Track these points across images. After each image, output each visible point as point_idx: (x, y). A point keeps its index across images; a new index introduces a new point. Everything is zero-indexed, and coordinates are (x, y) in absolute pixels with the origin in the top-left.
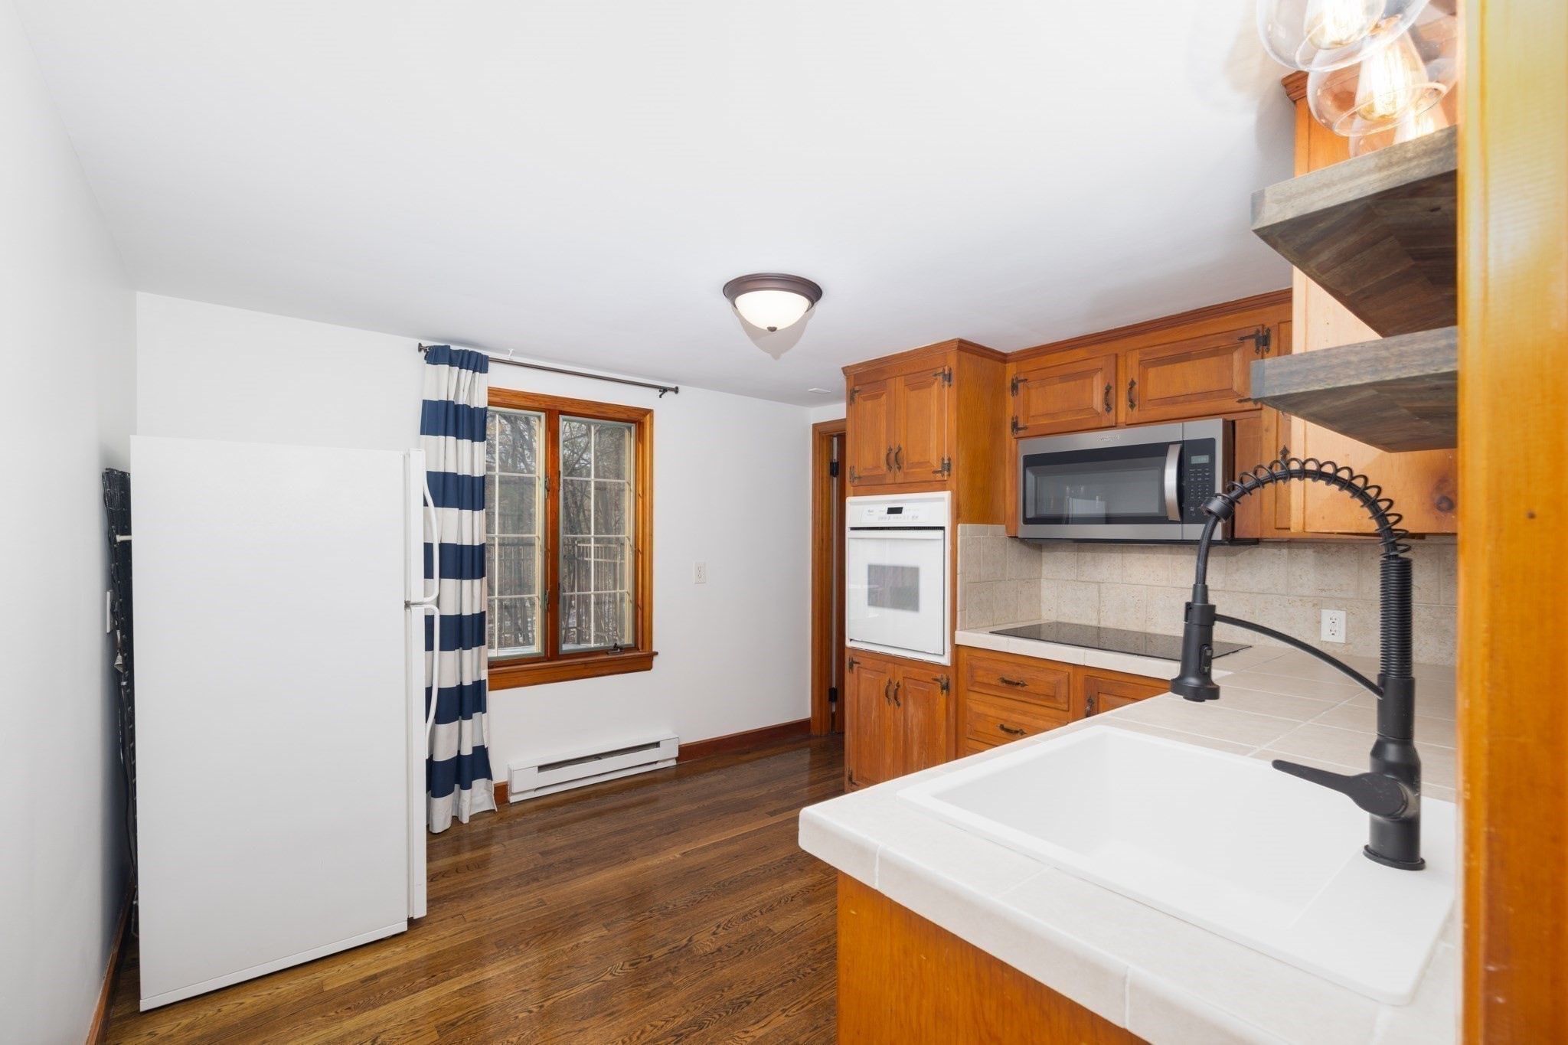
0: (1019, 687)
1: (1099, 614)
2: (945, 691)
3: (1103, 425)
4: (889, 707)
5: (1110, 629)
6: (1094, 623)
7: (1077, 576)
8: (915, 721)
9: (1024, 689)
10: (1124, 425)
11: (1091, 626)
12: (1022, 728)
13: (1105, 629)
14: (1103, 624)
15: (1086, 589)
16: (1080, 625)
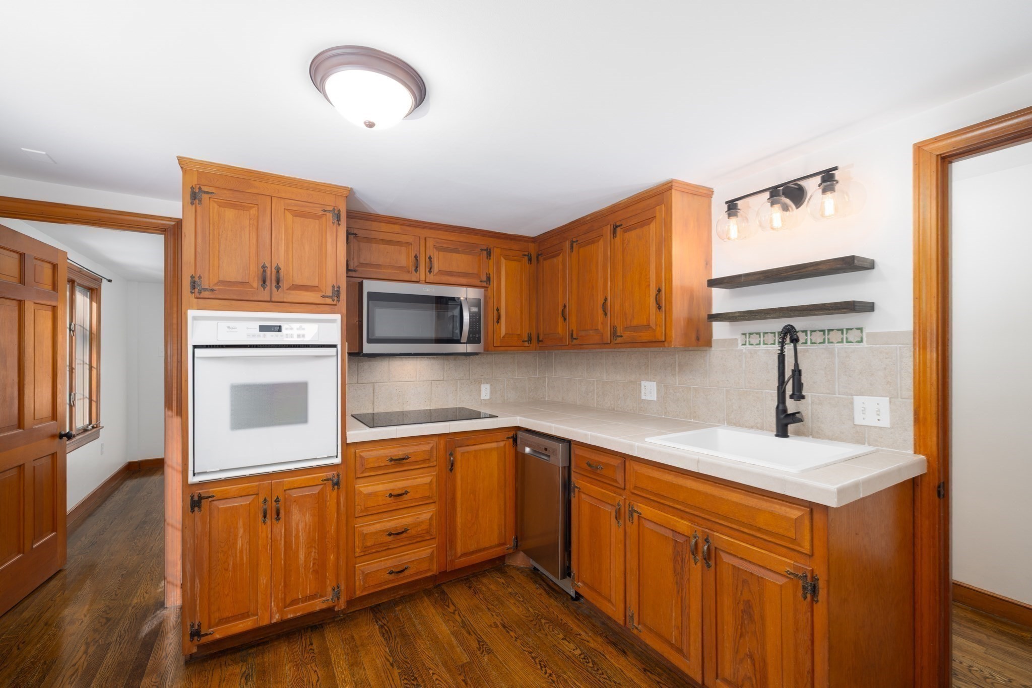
0: (405, 461)
1: (373, 404)
2: (336, 487)
3: (413, 280)
4: (264, 526)
5: (381, 413)
6: (370, 411)
7: (358, 380)
8: (301, 526)
9: (408, 461)
10: (424, 282)
11: (368, 414)
12: (406, 489)
13: (378, 413)
14: (376, 411)
15: (364, 388)
16: (360, 414)
